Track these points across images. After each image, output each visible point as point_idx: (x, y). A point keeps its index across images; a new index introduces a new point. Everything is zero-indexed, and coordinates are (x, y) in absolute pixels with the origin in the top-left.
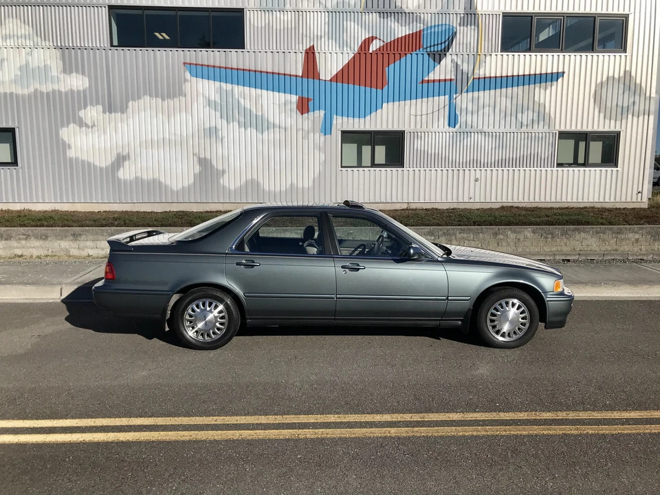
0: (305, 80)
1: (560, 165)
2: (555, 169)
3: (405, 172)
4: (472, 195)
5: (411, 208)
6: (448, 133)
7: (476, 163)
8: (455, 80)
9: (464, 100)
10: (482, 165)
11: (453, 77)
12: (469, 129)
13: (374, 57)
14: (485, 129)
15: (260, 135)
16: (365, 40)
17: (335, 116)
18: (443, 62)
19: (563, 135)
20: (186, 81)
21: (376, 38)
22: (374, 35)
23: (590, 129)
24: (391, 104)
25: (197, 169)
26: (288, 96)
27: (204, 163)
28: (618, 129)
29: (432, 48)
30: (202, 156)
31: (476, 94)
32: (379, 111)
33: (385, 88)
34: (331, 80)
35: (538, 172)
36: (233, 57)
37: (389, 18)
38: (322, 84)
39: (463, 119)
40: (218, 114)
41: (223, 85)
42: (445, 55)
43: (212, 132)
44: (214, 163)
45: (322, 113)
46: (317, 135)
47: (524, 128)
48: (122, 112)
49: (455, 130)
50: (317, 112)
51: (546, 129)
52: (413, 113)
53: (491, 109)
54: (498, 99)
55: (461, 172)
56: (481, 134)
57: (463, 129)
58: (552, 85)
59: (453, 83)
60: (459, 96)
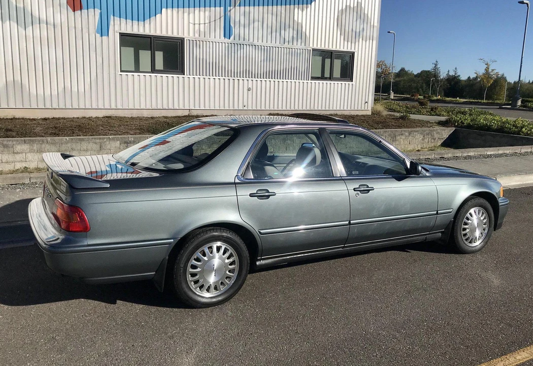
1: (313, 78)
2: (310, 81)
3: (186, 79)
5: (193, 114)
6: (224, 44)
7: (249, 74)
9: (237, 14)
10: (253, 76)
12: (241, 41)
14: (256, 42)
15: (22, 30)
17: (112, 17)
23: (334, 49)
24: (169, 10)
28: (353, 50)
31: (247, 8)
32: (158, 16)
35: (297, 83)
39: (237, 32)
45: (98, 11)
46: (93, 35)
47: (286, 44)
49: (230, 41)
50: (91, 10)
51: (303, 46)
52: (192, 21)
53: (260, 23)
54: (266, 16)
55: (236, 81)
56: (252, 47)
57: (237, 41)
58: (307, 8)
60: (233, 9)
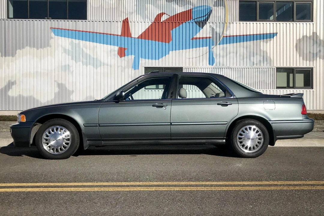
0: (123, 37)
1: (278, 88)
2: (275, 90)
6: (209, 69)
8: (212, 38)
9: (218, 49)
11: (211, 36)
12: (221, 66)
13: (164, 24)
14: (231, 66)
15: (95, 70)
16: (158, 15)
17: (141, 59)
18: (205, 27)
19: (279, 70)
20: (51, 38)
21: (165, 13)
22: (164, 12)
23: (295, 66)
24: (174, 51)
25: (57, 90)
26: (112, 47)
27: (61, 86)
28: (311, 66)
29: (198, 19)
30: (60, 82)
31: (225, 45)
32: (167, 56)
33: (171, 42)
34: (138, 38)
36: (79, 24)
37: (172, 2)
38: (133, 39)
39: (218, 60)
40: (70, 57)
41: (74, 40)
42: (206, 23)
43: (66, 68)
44: (67, 86)
45: (133, 56)
46: (130, 69)
47: (255, 66)
48: (13, 56)
49: (213, 67)
50: (130, 56)
51: (268, 66)
52: (187, 57)
53: (235, 54)
54: (238, 49)
56: (229, 69)
57: (218, 66)
58: (270, 41)
59: (211, 39)
60: (215, 47)
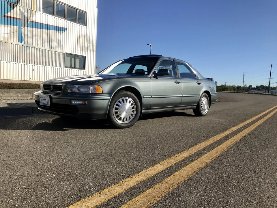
2: (65, 68)
4: (31, 77)
6: (18, 46)
9: (26, 30)
10: (35, 63)
11: (20, 18)
12: (28, 45)
14: (36, 46)
18: (15, 9)
23: (76, 54)
31: (31, 29)
35: (58, 69)
39: (26, 40)
42: (16, 5)
47: (53, 49)
49: (22, 44)
51: (61, 51)
53: (39, 37)
54: (42, 34)
55: (26, 66)
56: (35, 49)
57: (26, 44)
58: (63, 33)
59: (20, 21)
60: (23, 28)
